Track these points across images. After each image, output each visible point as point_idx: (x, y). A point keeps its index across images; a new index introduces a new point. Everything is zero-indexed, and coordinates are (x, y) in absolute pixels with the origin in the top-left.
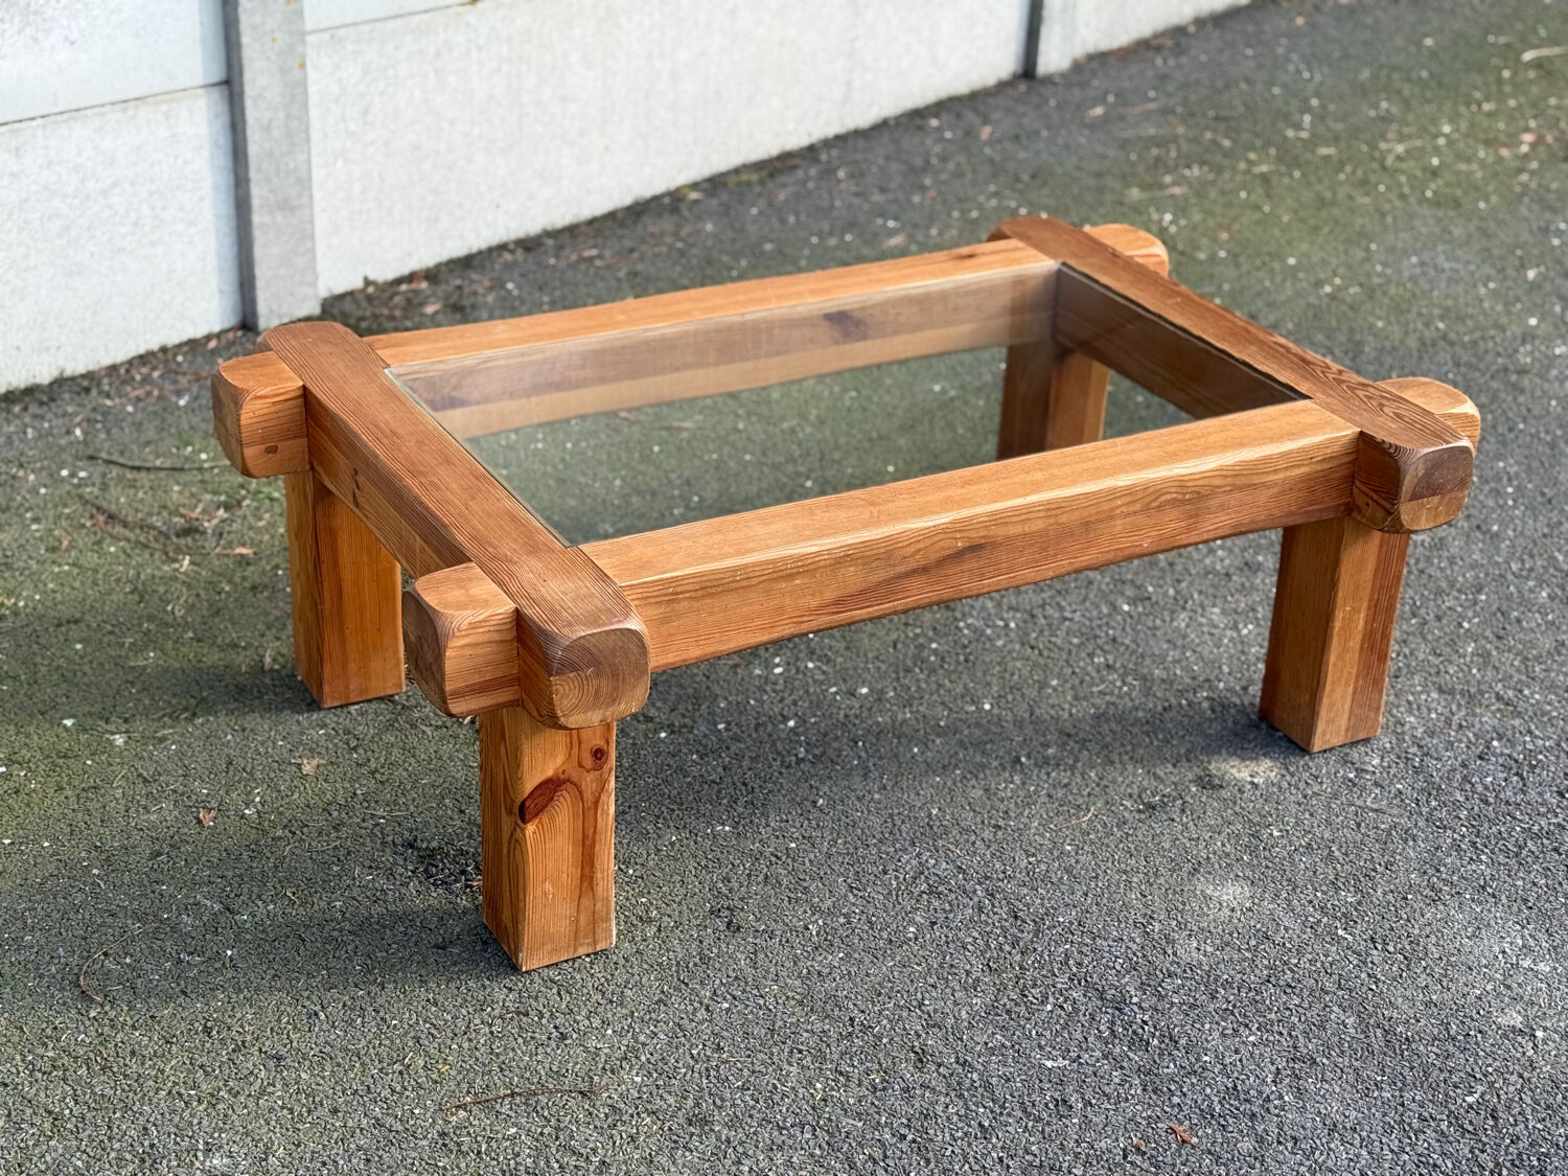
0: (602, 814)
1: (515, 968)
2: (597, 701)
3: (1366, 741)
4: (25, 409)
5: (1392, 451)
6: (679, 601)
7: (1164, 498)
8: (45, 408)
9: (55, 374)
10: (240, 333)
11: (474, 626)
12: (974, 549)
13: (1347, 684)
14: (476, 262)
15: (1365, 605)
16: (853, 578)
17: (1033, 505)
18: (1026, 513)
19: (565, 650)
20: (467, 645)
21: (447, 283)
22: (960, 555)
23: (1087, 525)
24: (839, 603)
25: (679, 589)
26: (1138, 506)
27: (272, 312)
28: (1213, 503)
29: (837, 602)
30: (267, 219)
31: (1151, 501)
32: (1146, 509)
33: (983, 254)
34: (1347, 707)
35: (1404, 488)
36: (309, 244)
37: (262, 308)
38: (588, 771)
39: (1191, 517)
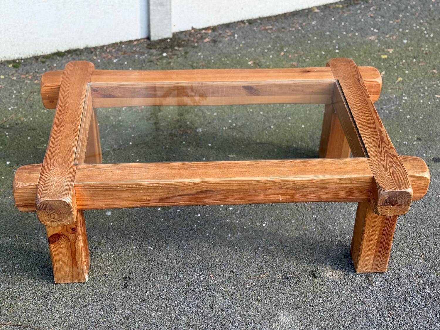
0: (77, 245)
1: (53, 282)
2: (54, 219)
3: (381, 273)
4: (71, 56)
5: (378, 187)
6: (97, 191)
7: (287, 186)
8: (77, 56)
9: (85, 46)
10: (146, 40)
11: (23, 188)
12: (210, 191)
13: (371, 254)
14: (231, 26)
15: (378, 231)
16: (163, 193)
17: (233, 181)
18: (230, 183)
19: (40, 203)
20: (22, 193)
21: (218, 32)
22: (205, 192)
23: (255, 190)
24: (157, 200)
25: (97, 187)
26: (277, 187)
27: (155, 35)
28: (309, 190)
29: (157, 199)
30: (155, 8)
31: (282, 186)
32: (280, 188)
33: (314, 71)
34: (371, 262)
35: (379, 202)
36: (169, 16)
37: (152, 34)
38: (71, 233)
39: (300, 193)
